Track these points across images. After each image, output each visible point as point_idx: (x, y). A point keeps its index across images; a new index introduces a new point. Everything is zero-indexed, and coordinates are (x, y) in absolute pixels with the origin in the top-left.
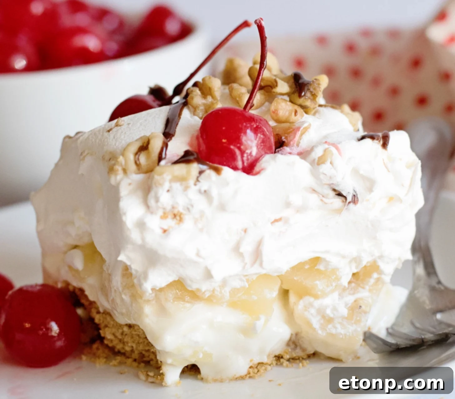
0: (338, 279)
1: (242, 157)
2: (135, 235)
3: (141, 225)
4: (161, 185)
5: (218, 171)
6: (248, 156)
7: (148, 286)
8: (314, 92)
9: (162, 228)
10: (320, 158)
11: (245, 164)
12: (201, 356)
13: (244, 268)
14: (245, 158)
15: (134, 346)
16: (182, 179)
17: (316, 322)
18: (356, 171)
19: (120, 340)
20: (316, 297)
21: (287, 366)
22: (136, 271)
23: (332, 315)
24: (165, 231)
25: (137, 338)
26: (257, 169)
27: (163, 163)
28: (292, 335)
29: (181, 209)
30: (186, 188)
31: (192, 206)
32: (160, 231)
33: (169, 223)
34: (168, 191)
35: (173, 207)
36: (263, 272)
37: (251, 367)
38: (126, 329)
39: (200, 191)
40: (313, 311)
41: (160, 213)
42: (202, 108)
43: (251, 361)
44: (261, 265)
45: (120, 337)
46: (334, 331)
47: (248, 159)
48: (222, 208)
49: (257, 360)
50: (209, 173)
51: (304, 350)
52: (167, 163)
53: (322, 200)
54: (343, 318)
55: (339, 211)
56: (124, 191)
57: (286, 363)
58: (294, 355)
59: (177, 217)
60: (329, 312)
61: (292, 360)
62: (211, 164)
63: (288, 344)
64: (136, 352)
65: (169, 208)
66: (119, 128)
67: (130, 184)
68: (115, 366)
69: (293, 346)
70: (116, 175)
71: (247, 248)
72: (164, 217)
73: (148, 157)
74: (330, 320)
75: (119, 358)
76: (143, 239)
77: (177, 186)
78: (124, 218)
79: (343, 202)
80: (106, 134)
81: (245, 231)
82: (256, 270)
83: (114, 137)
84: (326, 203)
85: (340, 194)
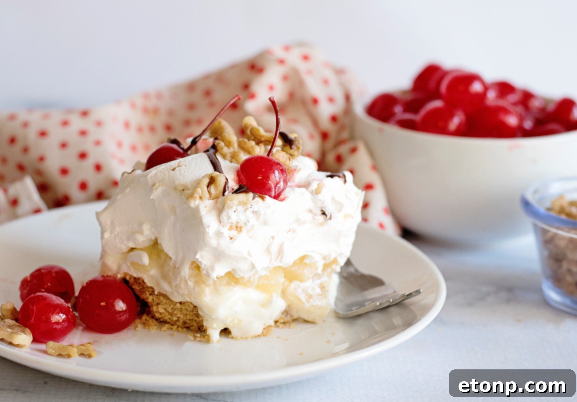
0: (317, 269)
1: (275, 188)
2: (213, 241)
3: (219, 234)
4: (231, 207)
5: (263, 198)
6: (278, 188)
7: (214, 275)
8: (298, 145)
9: (230, 236)
10: (316, 190)
11: (276, 194)
12: (236, 321)
13: (270, 262)
14: (277, 190)
15: (182, 316)
16: (243, 204)
17: (303, 298)
18: (333, 199)
19: (169, 313)
20: (302, 281)
21: (283, 328)
22: (205, 265)
23: (312, 293)
24: (231, 238)
25: (185, 311)
26: (282, 197)
27: (226, 193)
28: (286, 307)
29: (241, 224)
30: (246, 210)
31: (248, 221)
32: (228, 239)
33: (234, 233)
34: (235, 211)
35: (237, 223)
36: (281, 265)
37: (264, 329)
38: (178, 305)
39: (253, 212)
40: (300, 290)
41: (228, 226)
42: (229, 155)
43: (265, 324)
44: (281, 261)
45: (170, 311)
46: (314, 304)
47: (278, 190)
48: (265, 223)
49: (267, 325)
50: (258, 199)
51: (292, 316)
52: (229, 193)
53: (313, 218)
54: (319, 295)
55: (321, 224)
56: (203, 211)
57: (281, 326)
58: (286, 320)
59: (239, 228)
60: (310, 291)
61: (284, 323)
62: (259, 194)
63: (283, 313)
64: (181, 321)
65: (235, 222)
66: (179, 168)
67: (206, 207)
68: (165, 331)
69: (285, 314)
70: (195, 200)
71: (274, 249)
72: (231, 228)
73: (216, 187)
74: (310, 297)
75: (167, 326)
76: (218, 244)
77: (240, 208)
78: (207, 230)
79: (324, 218)
80: (172, 172)
81: (273, 238)
82: (277, 264)
83: (180, 175)
84: (315, 219)
85: (324, 213)
